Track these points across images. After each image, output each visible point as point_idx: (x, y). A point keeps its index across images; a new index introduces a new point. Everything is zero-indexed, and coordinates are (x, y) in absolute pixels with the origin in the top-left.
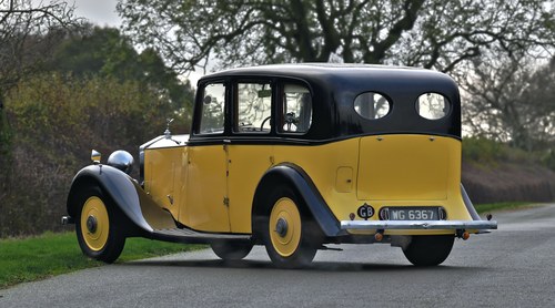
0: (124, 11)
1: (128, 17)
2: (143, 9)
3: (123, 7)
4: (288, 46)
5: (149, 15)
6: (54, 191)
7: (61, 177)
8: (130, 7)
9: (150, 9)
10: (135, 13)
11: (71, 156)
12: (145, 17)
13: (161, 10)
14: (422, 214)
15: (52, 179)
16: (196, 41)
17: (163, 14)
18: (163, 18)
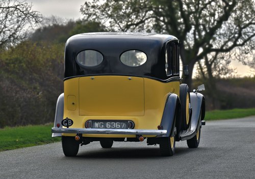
0: (84, 11)
1: (86, 14)
2: (94, 11)
3: (84, 9)
4: (167, 29)
5: (97, 14)
6: (25, 103)
7: (29, 96)
8: (87, 9)
9: (97, 10)
10: (90, 12)
11: (37, 85)
12: (95, 14)
13: (102, 11)
14: (116, 125)
15: (23, 96)
16: (120, 27)
17: (104, 13)
18: (103, 15)
